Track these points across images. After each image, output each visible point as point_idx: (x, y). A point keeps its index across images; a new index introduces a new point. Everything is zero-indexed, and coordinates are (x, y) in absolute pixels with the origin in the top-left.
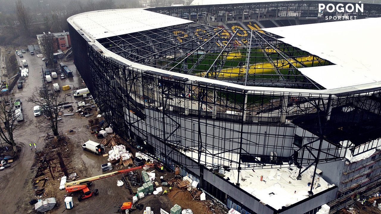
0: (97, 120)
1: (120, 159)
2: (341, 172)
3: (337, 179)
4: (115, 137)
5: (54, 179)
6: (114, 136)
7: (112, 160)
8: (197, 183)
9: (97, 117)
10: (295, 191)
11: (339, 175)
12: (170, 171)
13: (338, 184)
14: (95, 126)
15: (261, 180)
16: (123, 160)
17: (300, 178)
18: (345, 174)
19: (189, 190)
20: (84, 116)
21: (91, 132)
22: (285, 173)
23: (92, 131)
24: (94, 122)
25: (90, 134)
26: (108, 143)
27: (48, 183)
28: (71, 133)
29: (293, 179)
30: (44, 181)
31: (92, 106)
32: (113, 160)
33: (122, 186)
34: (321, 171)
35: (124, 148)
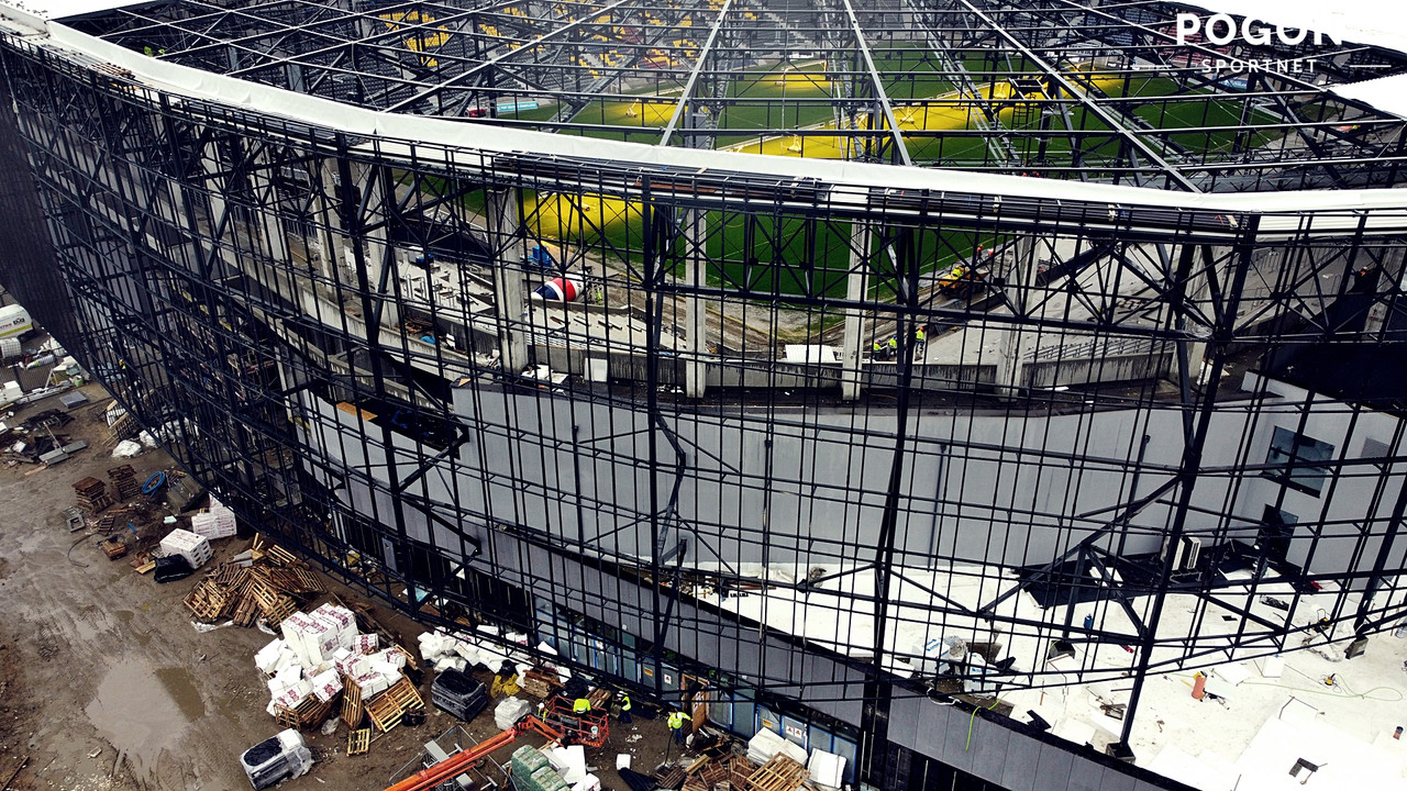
0: (124, 473)
1: (343, 692)
4: (266, 561)
6: (257, 555)
7: (294, 705)
8: (842, 761)
9: (115, 455)
14: (118, 509)
15: (1199, 695)
16: (365, 695)
20: (39, 462)
21: (110, 547)
23: (113, 540)
24: (107, 489)
25: (105, 561)
26: (236, 605)
31: (67, 401)
32: (301, 709)
35: (345, 622)
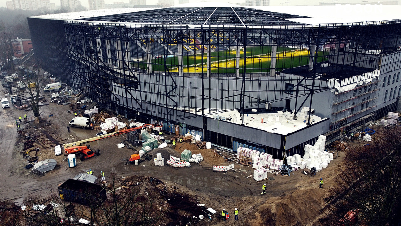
0: (78, 104)
1: (115, 128)
2: (332, 104)
3: (328, 112)
5: (46, 149)
6: (102, 113)
8: (200, 136)
10: (295, 125)
11: (330, 107)
12: (169, 134)
13: (330, 116)
15: (262, 123)
16: (119, 128)
17: (296, 119)
18: (335, 104)
19: (194, 143)
20: (62, 104)
22: (282, 117)
24: (75, 107)
26: (97, 120)
27: (41, 153)
28: (52, 117)
29: (290, 119)
30: (35, 151)
31: (67, 97)
32: (107, 130)
33: (124, 147)
34: (314, 110)
35: (116, 119)
